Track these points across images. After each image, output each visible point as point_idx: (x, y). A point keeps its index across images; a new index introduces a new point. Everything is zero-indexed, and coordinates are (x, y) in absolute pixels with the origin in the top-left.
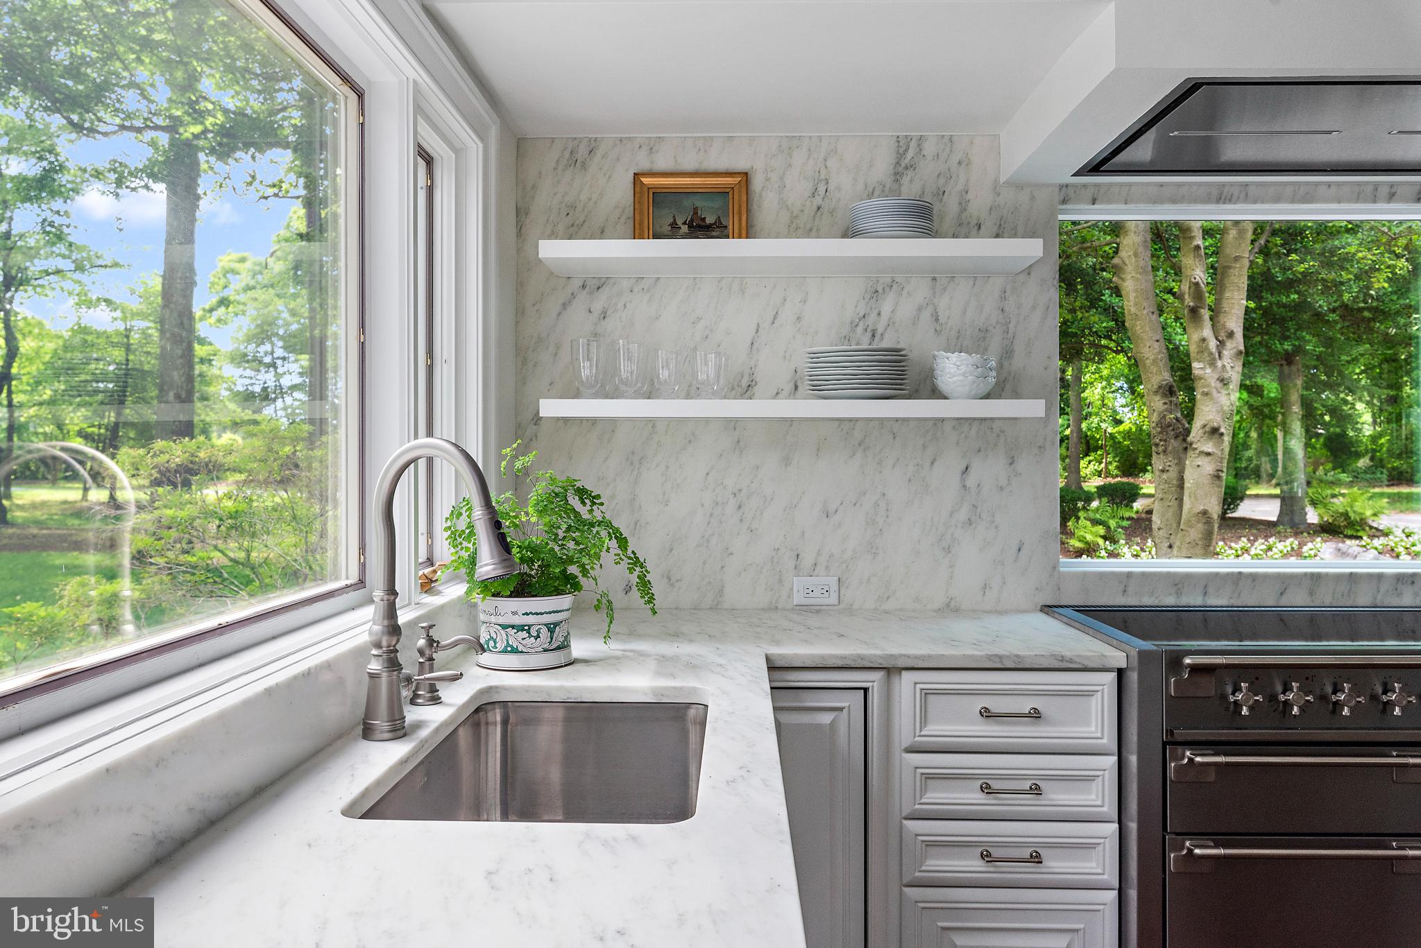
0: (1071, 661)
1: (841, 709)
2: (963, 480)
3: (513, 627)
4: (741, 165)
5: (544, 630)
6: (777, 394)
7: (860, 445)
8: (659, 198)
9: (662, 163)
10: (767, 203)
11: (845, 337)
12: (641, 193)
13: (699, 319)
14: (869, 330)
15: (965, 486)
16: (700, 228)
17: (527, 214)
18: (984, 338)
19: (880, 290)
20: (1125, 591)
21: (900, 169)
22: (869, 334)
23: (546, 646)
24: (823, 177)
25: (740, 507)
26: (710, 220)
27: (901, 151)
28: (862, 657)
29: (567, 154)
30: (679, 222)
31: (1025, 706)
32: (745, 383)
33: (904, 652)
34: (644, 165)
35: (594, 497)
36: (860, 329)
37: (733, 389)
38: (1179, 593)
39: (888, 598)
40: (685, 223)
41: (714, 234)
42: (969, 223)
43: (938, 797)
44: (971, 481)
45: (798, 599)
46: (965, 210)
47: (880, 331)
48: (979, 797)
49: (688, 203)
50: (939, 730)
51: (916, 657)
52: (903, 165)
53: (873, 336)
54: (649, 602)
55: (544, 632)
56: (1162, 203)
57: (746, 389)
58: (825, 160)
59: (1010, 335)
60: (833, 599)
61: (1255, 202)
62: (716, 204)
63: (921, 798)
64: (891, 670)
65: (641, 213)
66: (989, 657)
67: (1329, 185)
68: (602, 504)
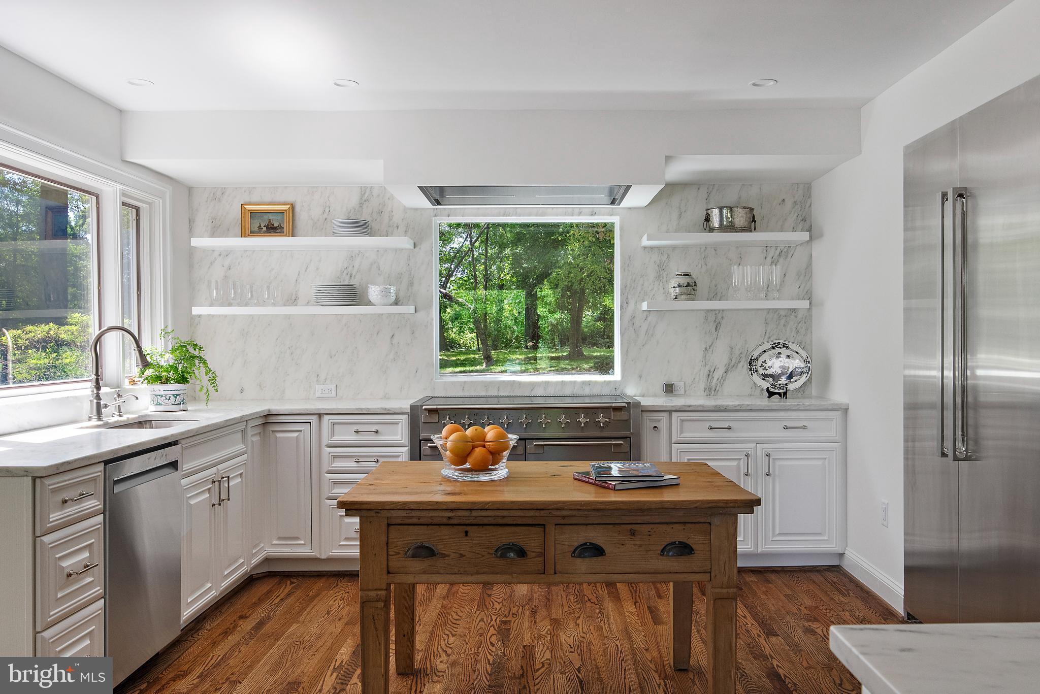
0: (389, 410)
1: (301, 431)
2: (391, 341)
3: (159, 396)
4: (291, 199)
5: (172, 397)
6: (308, 303)
7: (345, 325)
8: (253, 215)
9: (255, 199)
10: (303, 217)
11: (338, 277)
12: (245, 213)
13: (273, 269)
14: (349, 274)
15: (392, 344)
16: (272, 229)
17: (194, 222)
18: (400, 278)
19: (354, 256)
20: (463, 390)
21: (362, 202)
22: (349, 276)
23: (173, 403)
24: (327, 205)
25: (292, 354)
26: (276, 225)
27: (363, 193)
28: (307, 410)
29: (212, 195)
30: (262, 226)
31: (374, 428)
32: (293, 298)
33: (323, 407)
34: (247, 200)
35: (200, 348)
36: (344, 274)
37: (288, 301)
38: (487, 390)
39: (358, 394)
40: (265, 226)
41: (278, 231)
42: (393, 226)
43: (339, 464)
44: (395, 341)
45: (318, 394)
46: (391, 220)
47: (354, 274)
48: (355, 464)
49: (266, 217)
50: (338, 438)
51: (328, 409)
52: (364, 200)
53: (351, 276)
54: (214, 387)
55: (172, 398)
56: (479, 216)
57: (293, 301)
58: (328, 197)
59: (412, 276)
60: (334, 394)
61: (520, 216)
62: (279, 218)
63: (332, 465)
64: (320, 416)
65: (245, 222)
66: (357, 409)
67: (553, 208)
68: (204, 350)
